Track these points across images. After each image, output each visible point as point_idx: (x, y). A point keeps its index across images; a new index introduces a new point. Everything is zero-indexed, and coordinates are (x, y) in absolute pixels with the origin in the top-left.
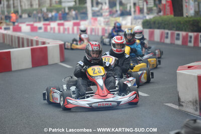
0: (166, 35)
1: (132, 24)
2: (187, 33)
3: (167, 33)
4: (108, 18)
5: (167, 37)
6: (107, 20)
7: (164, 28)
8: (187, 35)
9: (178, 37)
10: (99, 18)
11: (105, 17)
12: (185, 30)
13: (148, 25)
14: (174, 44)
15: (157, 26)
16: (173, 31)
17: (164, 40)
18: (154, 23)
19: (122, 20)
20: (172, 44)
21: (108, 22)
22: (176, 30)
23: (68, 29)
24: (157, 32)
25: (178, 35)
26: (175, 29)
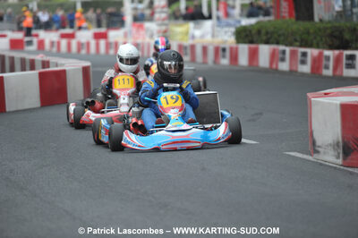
0: (280, 56)
1: (213, 36)
2: (321, 50)
3: (284, 52)
4: (166, 25)
5: (283, 60)
6: (164, 28)
7: (278, 43)
8: (321, 54)
9: (303, 58)
10: (147, 25)
11: (160, 22)
12: (318, 47)
13: (247, 36)
14: (296, 72)
15: (264, 38)
16: (295, 48)
17: (277, 65)
18: (259, 32)
19: (195, 28)
20: (292, 72)
21: (165, 32)
22: (301, 46)
23: (88, 44)
24: (265, 51)
25: (304, 54)
26: (298, 44)
